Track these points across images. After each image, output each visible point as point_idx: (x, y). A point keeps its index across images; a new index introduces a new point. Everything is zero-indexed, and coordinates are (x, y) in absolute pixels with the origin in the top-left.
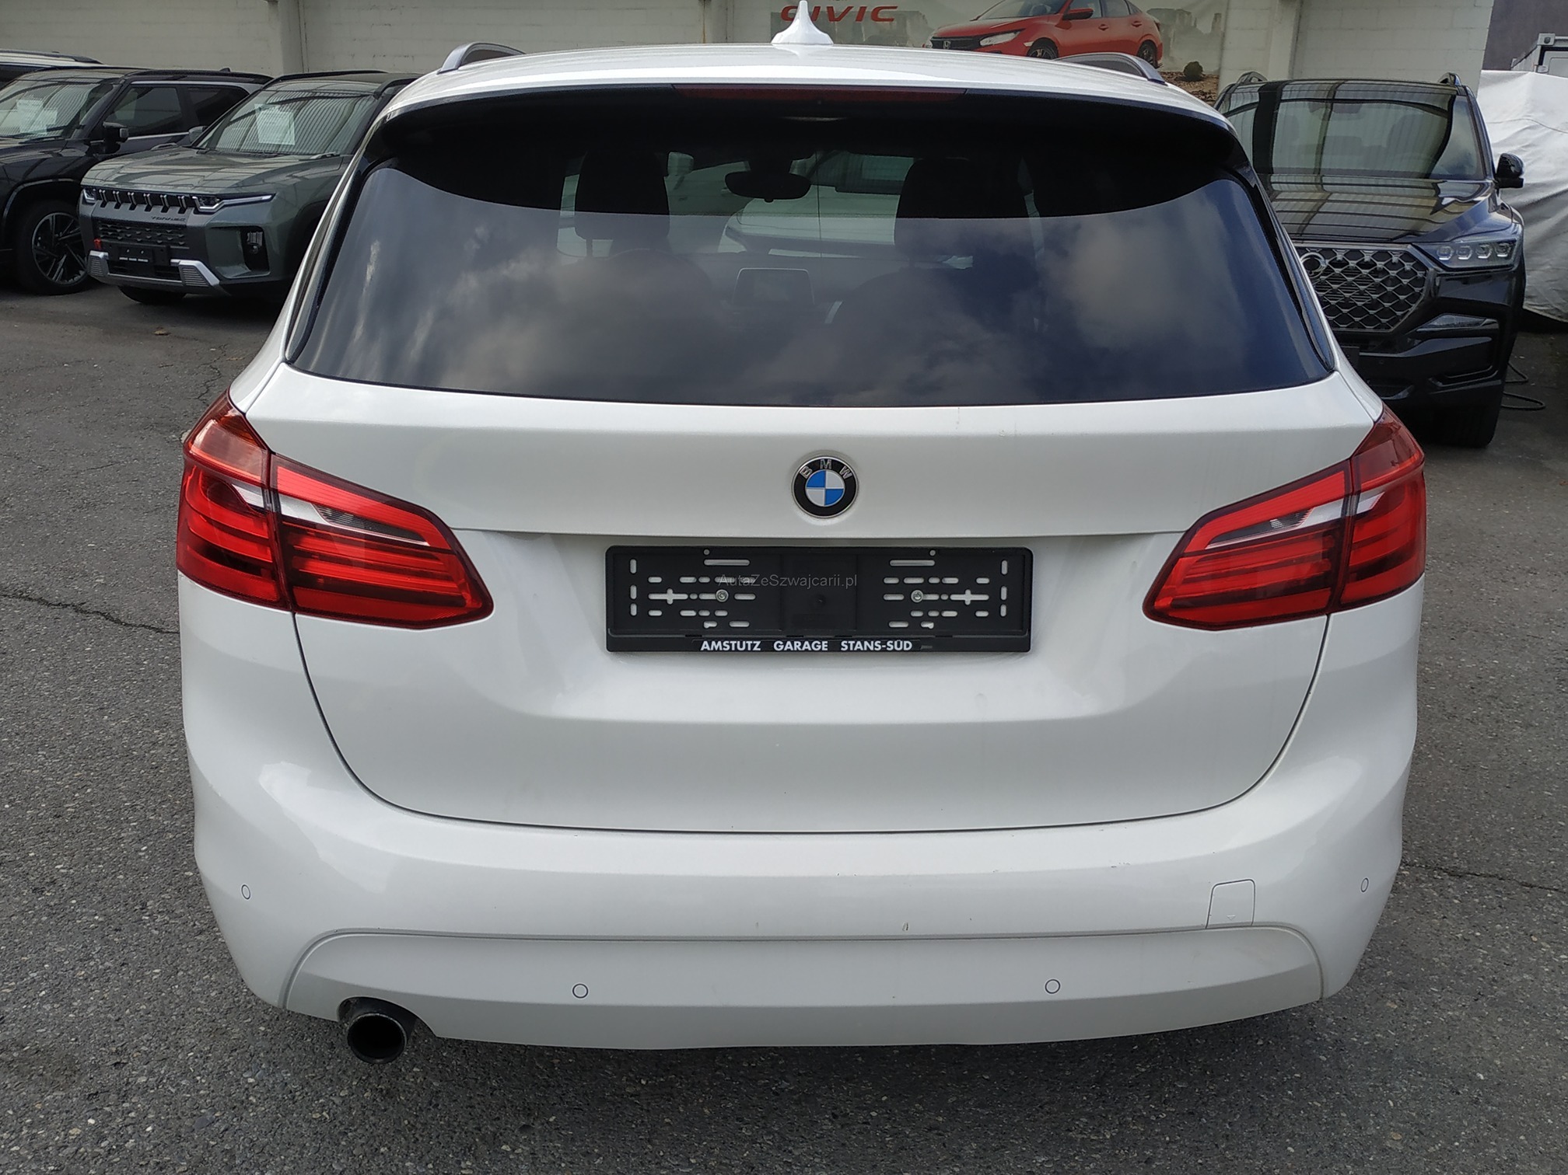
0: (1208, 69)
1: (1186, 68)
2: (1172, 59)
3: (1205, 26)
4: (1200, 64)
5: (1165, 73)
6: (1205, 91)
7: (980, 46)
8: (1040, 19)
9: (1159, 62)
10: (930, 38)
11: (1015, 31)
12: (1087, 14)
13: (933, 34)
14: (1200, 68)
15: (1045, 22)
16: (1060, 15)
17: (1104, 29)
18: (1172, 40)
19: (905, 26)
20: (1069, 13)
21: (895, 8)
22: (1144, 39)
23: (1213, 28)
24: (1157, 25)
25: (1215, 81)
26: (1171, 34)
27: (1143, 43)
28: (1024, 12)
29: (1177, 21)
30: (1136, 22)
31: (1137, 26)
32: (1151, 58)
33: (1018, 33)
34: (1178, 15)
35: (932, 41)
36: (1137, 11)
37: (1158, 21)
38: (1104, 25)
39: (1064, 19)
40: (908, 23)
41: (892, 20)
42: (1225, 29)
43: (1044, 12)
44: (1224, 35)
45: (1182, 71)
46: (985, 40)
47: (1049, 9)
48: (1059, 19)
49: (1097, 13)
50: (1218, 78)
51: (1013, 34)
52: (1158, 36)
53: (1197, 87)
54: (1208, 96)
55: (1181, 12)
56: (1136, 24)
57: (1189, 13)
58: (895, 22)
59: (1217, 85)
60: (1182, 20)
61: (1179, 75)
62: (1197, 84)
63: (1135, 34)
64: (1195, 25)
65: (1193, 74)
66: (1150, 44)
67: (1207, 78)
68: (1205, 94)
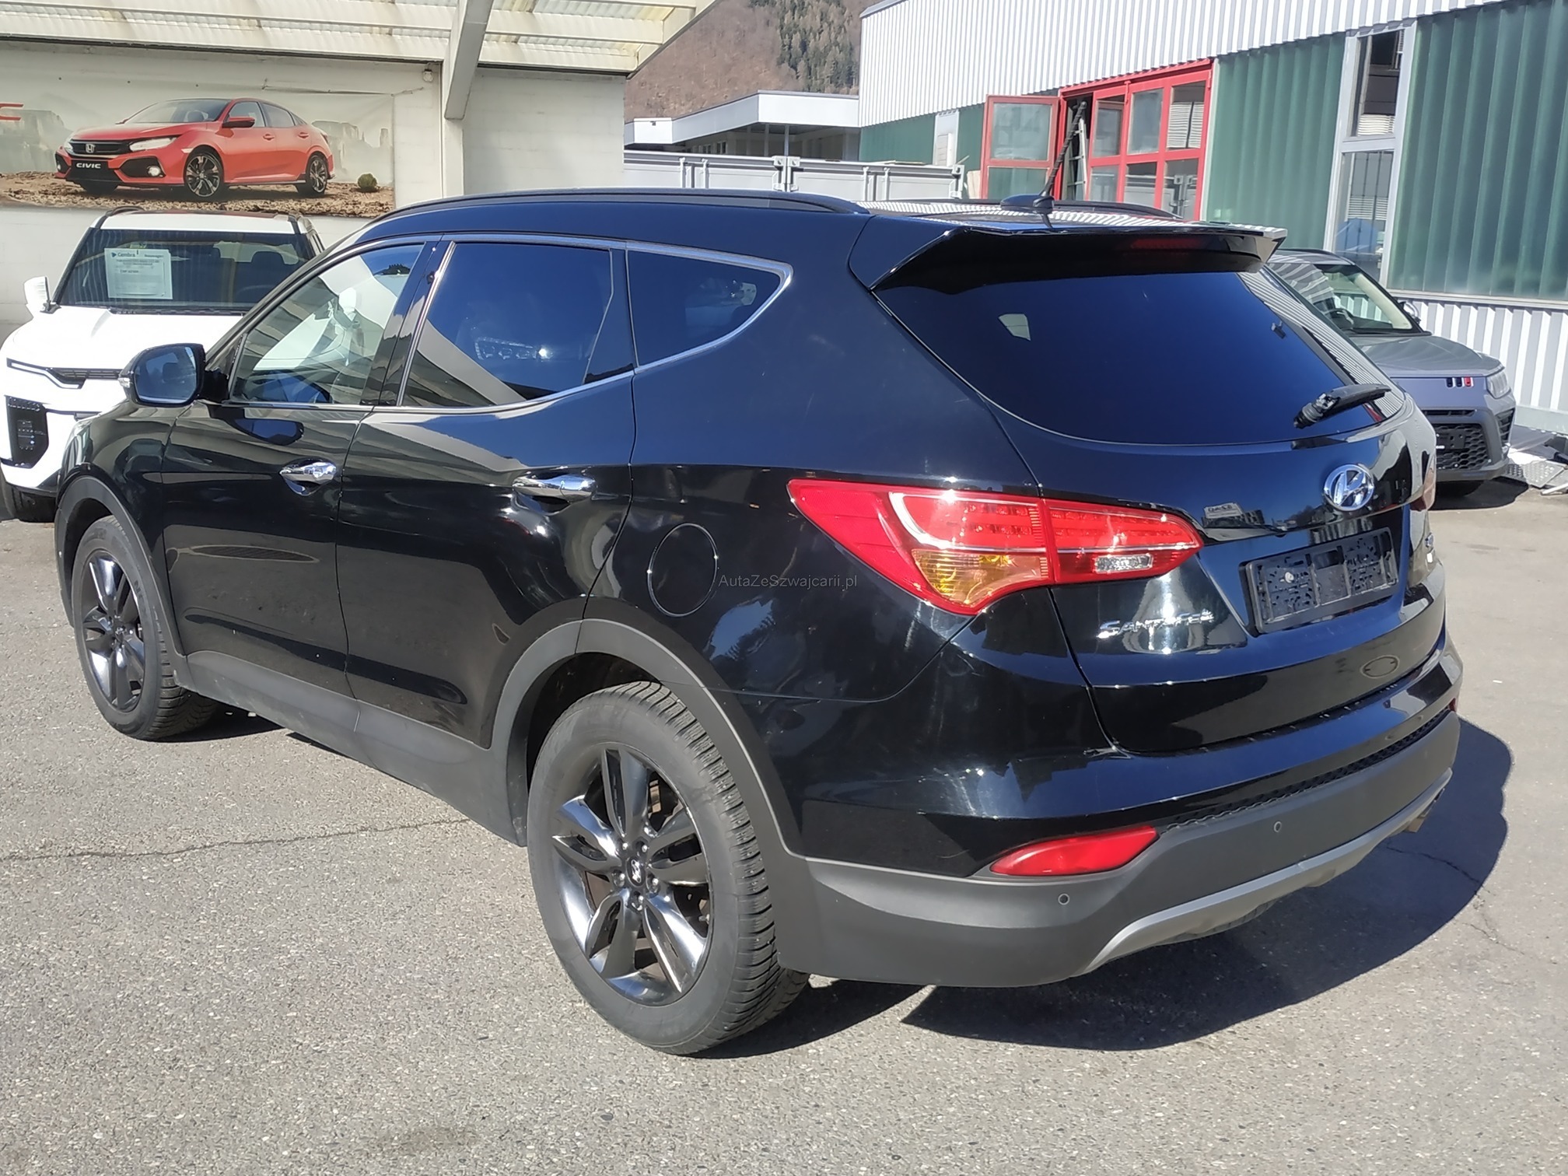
0: (382, 181)
1: (360, 179)
2: (345, 170)
3: (373, 139)
4: (374, 176)
5: (339, 184)
6: (382, 202)
7: (131, 151)
8: (195, 125)
9: (331, 173)
10: (69, 140)
11: (171, 137)
12: (249, 124)
13: (72, 136)
14: (374, 181)
15: (203, 129)
16: (220, 123)
17: (269, 139)
18: (341, 152)
19: (36, 126)
20: (229, 121)
21: (21, 106)
22: (312, 151)
23: (381, 143)
24: (325, 137)
25: (390, 193)
26: (340, 147)
27: (314, 153)
28: (178, 117)
29: (345, 133)
30: (302, 133)
31: (304, 137)
32: (323, 169)
33: (174, 139)
34: (344, 129)
35: (72, 144)
36: (301, 123)
37: (325, 134)
38: (267, 135)
39: (224, 126)
40: (38, 122)
41: (18, 119)
42: (393, 143)
43: (201, 119)
44: (393, 150)
45: (356, 182)
46: (135, 145)
47: (206, 116)
48: (220, 125)
49: (259, 122)
50: (393, 190)
51: (168, 140)
52: (327, 149)
53: (373, 198)
54: (385, 207)
55: (347, 125)
56: (303, 135)
57: (355, 127)
58: (22, 122)
59: (393, 196)
60: (349, 133)
61: (353, 187)
62: (373, 195)
63: (303, 146)
64: (363, 138)
65: (368, 186)
66: (319, 155)
67: (383, 189)
68: (381, 205)
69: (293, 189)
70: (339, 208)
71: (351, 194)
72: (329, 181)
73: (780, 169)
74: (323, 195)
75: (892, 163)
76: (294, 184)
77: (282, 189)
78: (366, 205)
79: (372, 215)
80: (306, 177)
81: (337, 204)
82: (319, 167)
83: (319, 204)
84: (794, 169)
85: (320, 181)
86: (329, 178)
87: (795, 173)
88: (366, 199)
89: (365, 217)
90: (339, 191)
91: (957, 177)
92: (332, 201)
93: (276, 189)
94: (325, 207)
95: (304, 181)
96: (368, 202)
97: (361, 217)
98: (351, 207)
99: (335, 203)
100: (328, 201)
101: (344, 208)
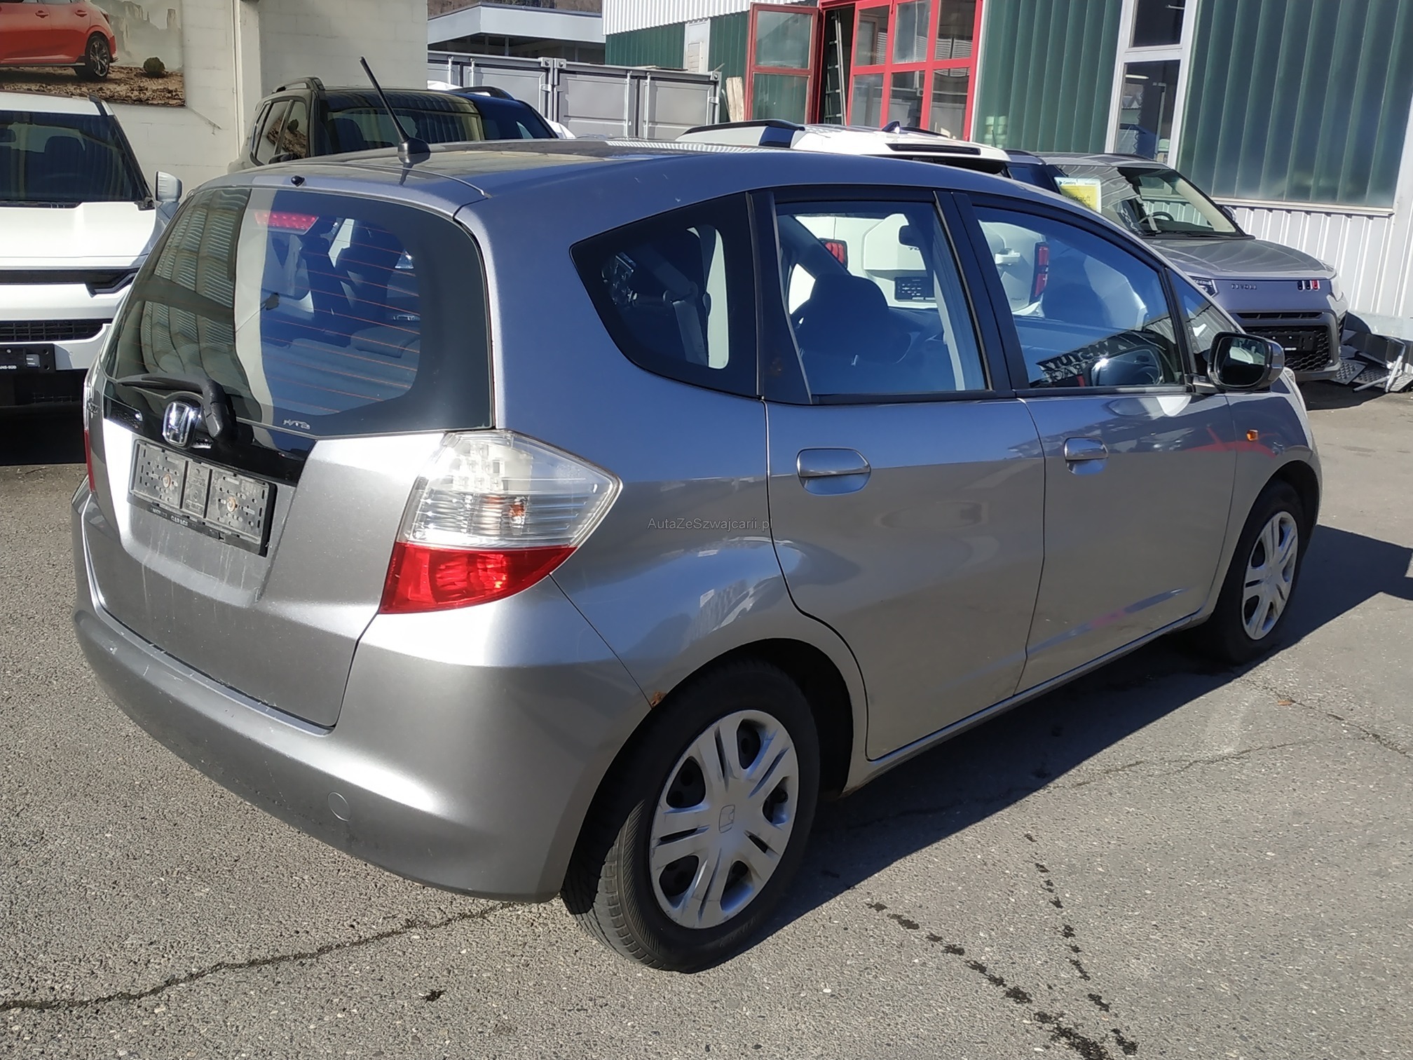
0: (170, 65)
1: (145, 63)
2: (129, 54)
3: (159, 21)
4: (161, 61)
5: (122, 68)
6: (170, 88)
9: (114, 56)
14: (162, 65)
17: (43, 17)
18: (125, 33)
22: (91, 31)
23: (168, 23)
24: (104, 15)
25: (180, 79)
26: (123, 28)
27: (94, 34)
29: (127, 12)
30: (79, 11)
31: (82, 15)
32: (104, 51)
34: (127, 8)
37: (105, 13)
38: (40, 12)
42: (182, 25)
44: (181, 34)
45: (142, 66)
50: (182, 76)
52: (108, 29)
53: (161, 84)
54: (174, 94)
55: (129, 4)
56: (81, 13)
57: (139, 7)
59: (182, 83)
60: (133, 13)
61: (139, 71)
62: (160, 81)
63: (81, 24)
64: (148, 19)
65: (154, 70)
66: (100, 36)
67: (171, 75)
68: (170, 92)
69: (71, 72)
70: (123, 93)
71: (136, 79)
72: (111, 64)
73: (547, 70)
74: (106, 80)
75: (652, 68)
76: (72, 67)
77: (59, 71)
78: (154, 91)
79: (160, 102)
80: (85, 59)
81: (122, 90)
82: (100, 49)
83: (101, 89)
84: (560, 71)
85: (101, 63)
86: (112, 60)
87: (561, 74)
88: (153, 85)
89: (152, 104)
90: (122, 75)
91: (715, 83)
92: (115, 86)
93: (52, 71)
94: (108, 92)
95: (84, 64)
96: (155, 88)
97: (148, 104)
98: (136, 93)
99: (118, 88)
100: (112, 87)
101: (130, 94)
